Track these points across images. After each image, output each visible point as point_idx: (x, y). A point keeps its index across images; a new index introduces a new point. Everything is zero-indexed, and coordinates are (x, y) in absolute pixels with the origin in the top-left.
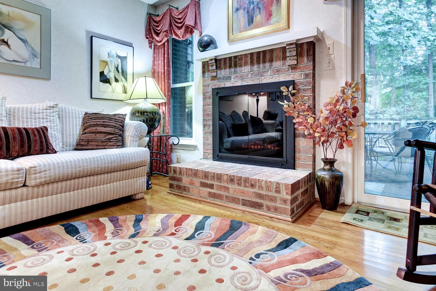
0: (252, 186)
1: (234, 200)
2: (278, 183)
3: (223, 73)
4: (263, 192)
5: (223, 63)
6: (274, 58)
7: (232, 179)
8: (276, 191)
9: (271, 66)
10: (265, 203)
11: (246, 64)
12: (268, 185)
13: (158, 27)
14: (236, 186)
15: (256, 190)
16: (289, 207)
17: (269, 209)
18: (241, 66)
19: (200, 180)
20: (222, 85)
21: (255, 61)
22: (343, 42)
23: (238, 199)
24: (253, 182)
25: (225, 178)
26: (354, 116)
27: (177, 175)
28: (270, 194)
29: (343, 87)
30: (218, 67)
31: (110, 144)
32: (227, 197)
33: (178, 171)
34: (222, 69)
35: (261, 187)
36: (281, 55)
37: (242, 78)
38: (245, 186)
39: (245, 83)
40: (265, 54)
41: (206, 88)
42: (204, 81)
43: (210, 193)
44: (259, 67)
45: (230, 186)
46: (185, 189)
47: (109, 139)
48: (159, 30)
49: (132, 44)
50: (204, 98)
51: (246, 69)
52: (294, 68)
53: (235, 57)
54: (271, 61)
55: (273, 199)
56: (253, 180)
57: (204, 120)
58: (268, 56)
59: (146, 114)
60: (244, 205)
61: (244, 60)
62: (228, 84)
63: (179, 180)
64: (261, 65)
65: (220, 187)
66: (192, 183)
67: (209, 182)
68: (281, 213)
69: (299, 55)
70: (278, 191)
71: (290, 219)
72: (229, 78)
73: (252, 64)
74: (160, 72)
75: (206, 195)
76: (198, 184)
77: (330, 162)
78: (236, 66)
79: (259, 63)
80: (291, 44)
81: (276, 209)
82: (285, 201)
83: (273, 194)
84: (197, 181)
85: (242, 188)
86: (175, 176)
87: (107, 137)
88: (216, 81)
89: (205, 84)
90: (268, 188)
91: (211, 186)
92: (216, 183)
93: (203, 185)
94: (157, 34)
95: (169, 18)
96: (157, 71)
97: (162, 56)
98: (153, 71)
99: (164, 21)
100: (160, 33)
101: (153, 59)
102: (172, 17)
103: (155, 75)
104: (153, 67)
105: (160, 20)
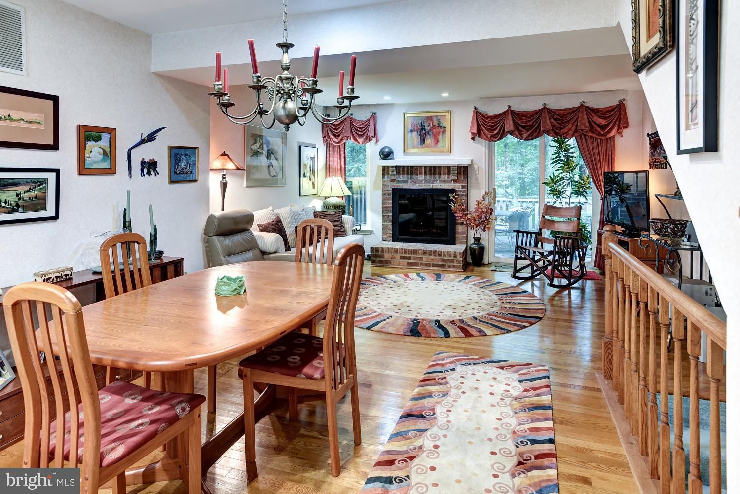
0: (439, 255)
1: (427, 265)
2: (455, 252)
3: (401, 177)
4: (446, 258)
5: (401, 170)
6: (442, 173)
7: (425, 252)
8: (454, 257)
9: (439, 177)
10: (447, 264)
11: (421, 173)
12: (449, 254)
13: (337, 130)
14: (428, 256)
15: (442, 257)
16: (461, 264)
17: (449, 267)
18: (417, 174)
19: (400, 255)
20: (401, 187)
21: (428, 172)
22: (484, 168)
23: (430, 264)
24: (439, 253)
25: (420, 251)
26: (491, 214)
27: (380, 253)
28: (450, 258)
29: (484, 195)
30: (398, 173)
31: (341, 233)
32: (421, 263)
33: (380, 250)
34: (400, 174)
35: (445, 255)
36: (446, 171)
37: (417, 182)
38: (434, 256)
39: (420, 187)
40: (436, 169)
41: (386, 187)
42: (384, 181)
43: (408, 262)
44: (431, 177)
45: (424, 256)
46: (387, 262)
47: (340, 230)
48: (337, 133)
49: (315, 145)
50: (384, 194)
51: (421, 177)
52: (455, 181)
53: (412, 167)
54: (440, 174)
55: (452, 261)
56: (440, 251)
57: (383, 211)
58: (437, 170)
59: (341, 208)
60: (433, 266)
61: (419, 170)
62: (405, 186)
63: (382, 256)
64: (433, 176)
65: (416, 258)
66: (393, 258)
67: (408, 255)
68: (457, 268)
69: (459, 173)
70: (455, 256)
71: (462, 271)
72: (406, 182)
73: (425, 174)
74: (337, 168)
75: (406, 264)
76: (399, 258)
77: (477, 239)
78: (412, 174)
79: (430, 174)
80: (454, 166)
81: (454, 267)
82: (459, 261)
83: (452, 258)
84: (398, 256)
85: (432, 257)
86: (378, 253)
87: (338, 229)
88: (395, 183)
89: (385, 183)
90: (449, 255)
91: (410, 258)
92: (413, 256)
93: (402, 258)
94: (335, 136)
95: (349, 126)
96: (333, 167)
97: (339, 154)
98: (328, 166)
99: (345, 127)
100: (339, 136)
101: (328, 155)
102: (353, 125)
103: (331, 170)
104: (328, 163)
105: (339, 125)
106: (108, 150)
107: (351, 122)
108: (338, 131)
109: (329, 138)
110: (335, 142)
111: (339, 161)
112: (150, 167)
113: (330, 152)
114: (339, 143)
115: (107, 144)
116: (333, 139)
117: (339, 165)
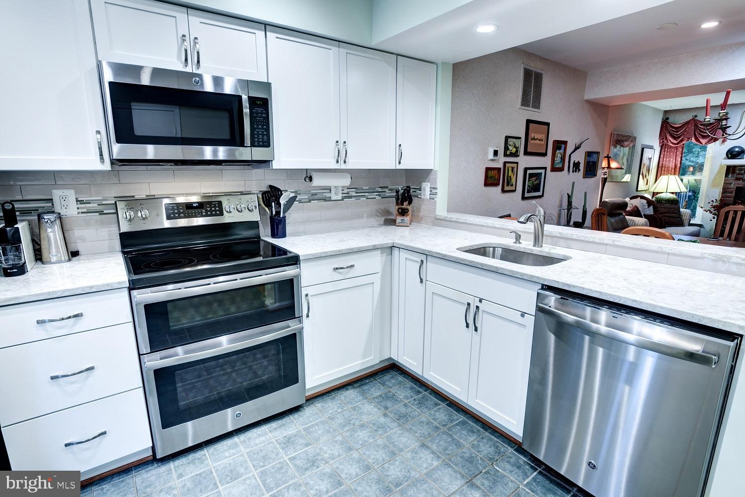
41: (728, 185)
42: (726, 180)
49: (653, 146)
50: (724, 192)
74: (670, 167)
88: (741, 181)
89: (728, 182)
94: (675, 138)
95: (693, 127)
96: (667, 166)
97: (675, 154)
98: (660, 165)
99: (687, 129)
100: (679, 137)
101: (662, 156)
102: (697, 126)
103: (663, 169)
104: (661, 162)
105: (680, 127)
106: (563, 154)
107: (695, 124)
108: (678, 133)
109: (666, 139)
110: (672, 143)
111: (674, 161)
112: (577, 165)
113: (665, 153)
114: (677, 144)
115: (563, 152)
116: (670, 141)
117: (674, 164)
